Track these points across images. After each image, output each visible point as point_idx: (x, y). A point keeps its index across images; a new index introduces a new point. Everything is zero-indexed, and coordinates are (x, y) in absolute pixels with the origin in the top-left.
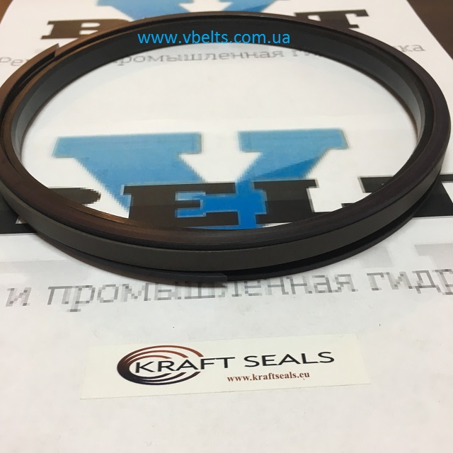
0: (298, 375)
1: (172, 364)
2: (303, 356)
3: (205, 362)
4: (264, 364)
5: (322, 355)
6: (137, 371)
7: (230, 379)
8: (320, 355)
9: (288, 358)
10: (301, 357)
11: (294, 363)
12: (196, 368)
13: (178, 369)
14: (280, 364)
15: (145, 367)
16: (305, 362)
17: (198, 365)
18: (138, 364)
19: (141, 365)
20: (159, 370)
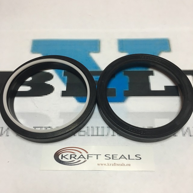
18: (62, 155)
19: (63, 156)
20: (71, 159)
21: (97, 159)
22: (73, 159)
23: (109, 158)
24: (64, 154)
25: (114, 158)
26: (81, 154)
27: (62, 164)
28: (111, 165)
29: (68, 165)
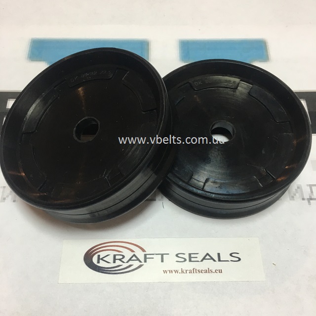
0: (214, 271)
1: (124, 257)
2: (219, 254)
3: (148, 256)
4: (190, 261)
5: (233, 255)
6: (98, 262)
7: (165, 272)
8: (231, 255)
9: (207, 257)
10: (217, 255)
11: (212, 260)
12: (140, 262)
13: (127, 262)
14: (202, 261)
15: (103, 259)
16: (219, 260)
17: (142, 258)
18: (99, 256)
19: (101, 257)
20: (114, 262)
21: (162, 261)
22: (118, 263)
23: (183, 260)
24: (102, 255)
25: (193, 259)
26: (133, 254)
27: (99, 272)
28: (188, 272)
29: (109, 273)
